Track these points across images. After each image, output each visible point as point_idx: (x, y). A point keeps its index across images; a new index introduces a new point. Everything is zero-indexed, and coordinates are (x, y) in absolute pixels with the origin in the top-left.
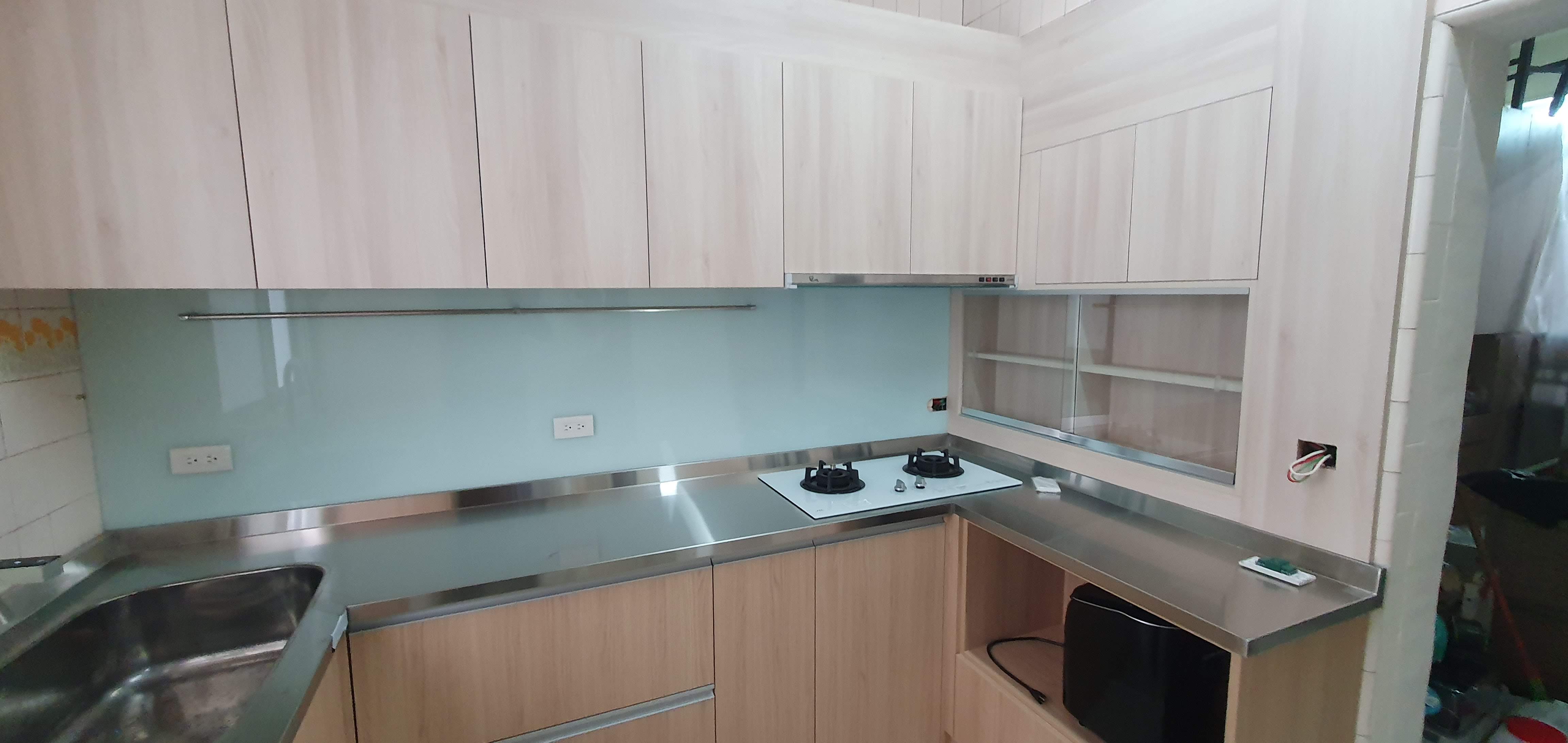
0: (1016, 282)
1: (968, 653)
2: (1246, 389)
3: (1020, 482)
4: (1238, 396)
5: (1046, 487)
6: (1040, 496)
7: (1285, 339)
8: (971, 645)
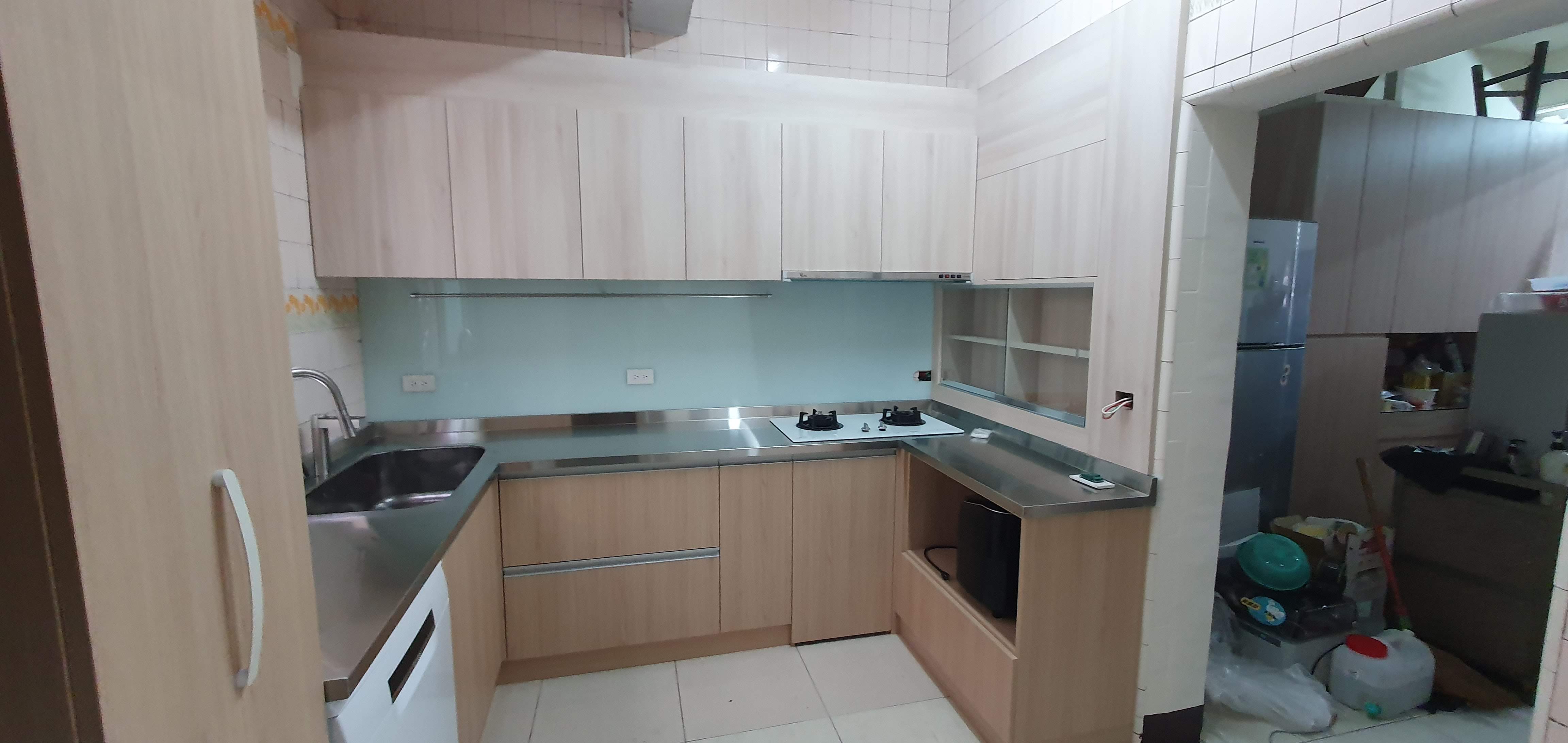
0: (971, 279)
1: (910, 552)
2: (1091, 355)
3: (963, 431)
4: (1086, 361)
5: (981, 434)
6: (973, 440)
7: (1110, 318)
8: (913, 548)
